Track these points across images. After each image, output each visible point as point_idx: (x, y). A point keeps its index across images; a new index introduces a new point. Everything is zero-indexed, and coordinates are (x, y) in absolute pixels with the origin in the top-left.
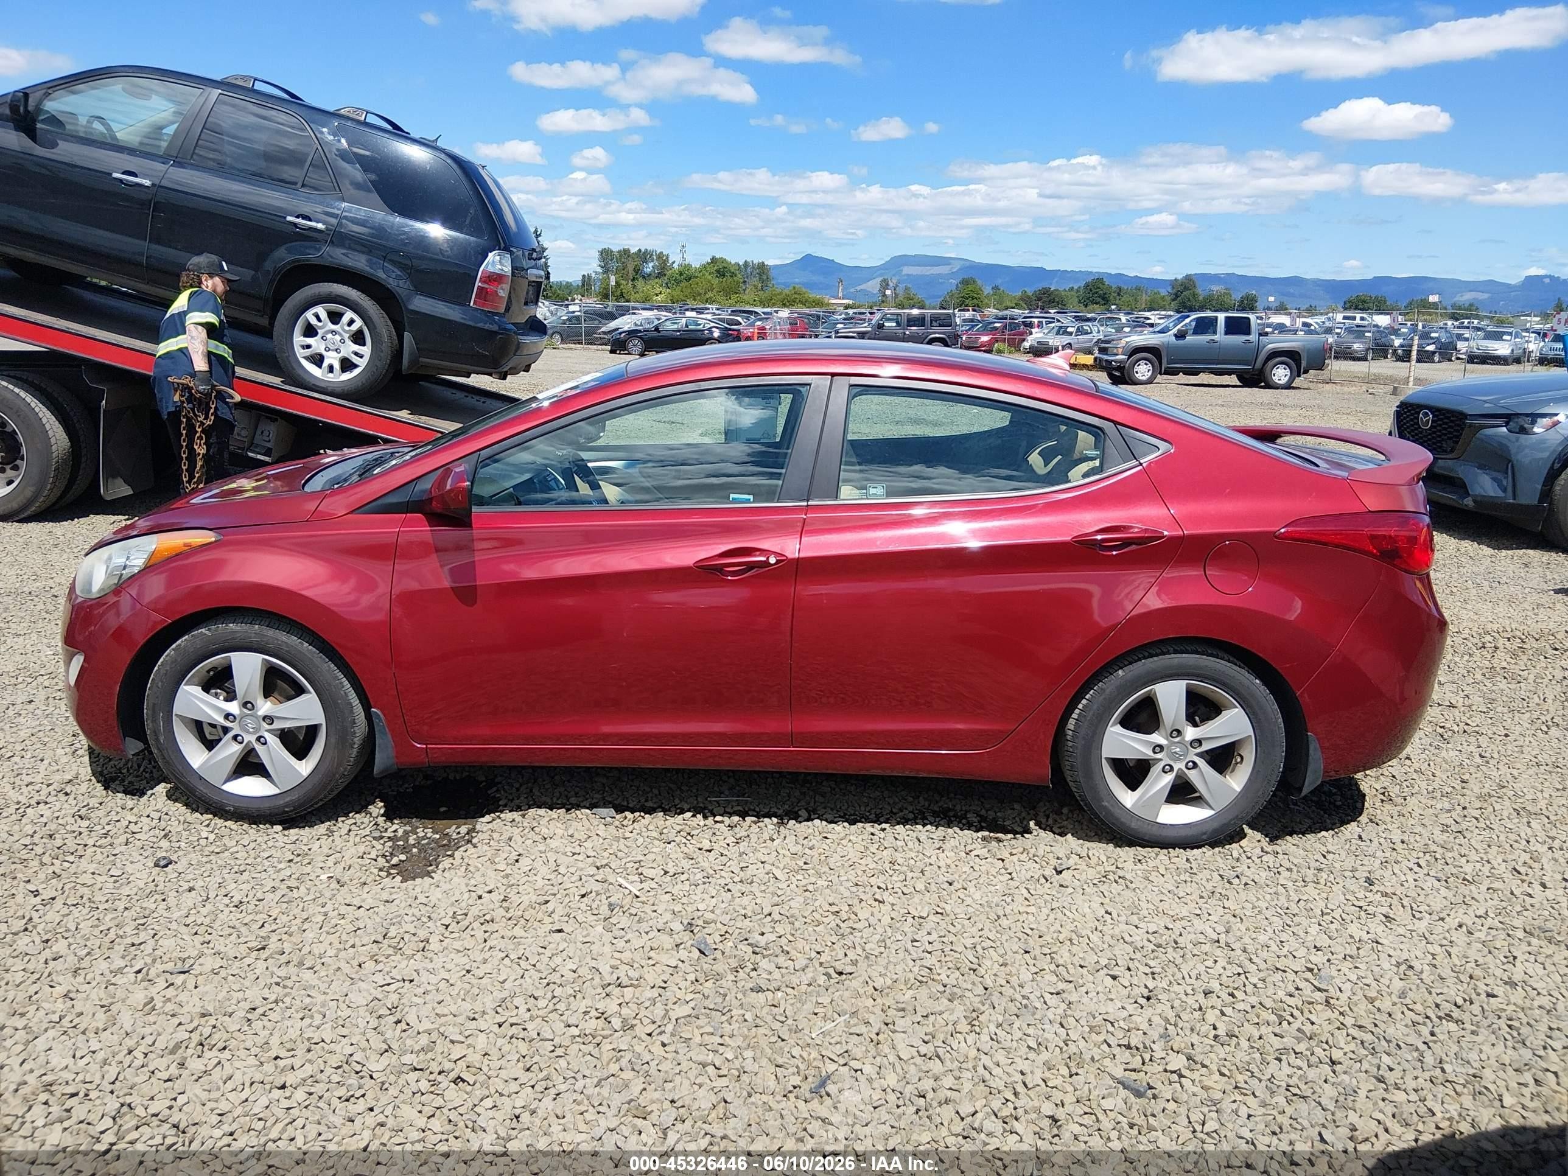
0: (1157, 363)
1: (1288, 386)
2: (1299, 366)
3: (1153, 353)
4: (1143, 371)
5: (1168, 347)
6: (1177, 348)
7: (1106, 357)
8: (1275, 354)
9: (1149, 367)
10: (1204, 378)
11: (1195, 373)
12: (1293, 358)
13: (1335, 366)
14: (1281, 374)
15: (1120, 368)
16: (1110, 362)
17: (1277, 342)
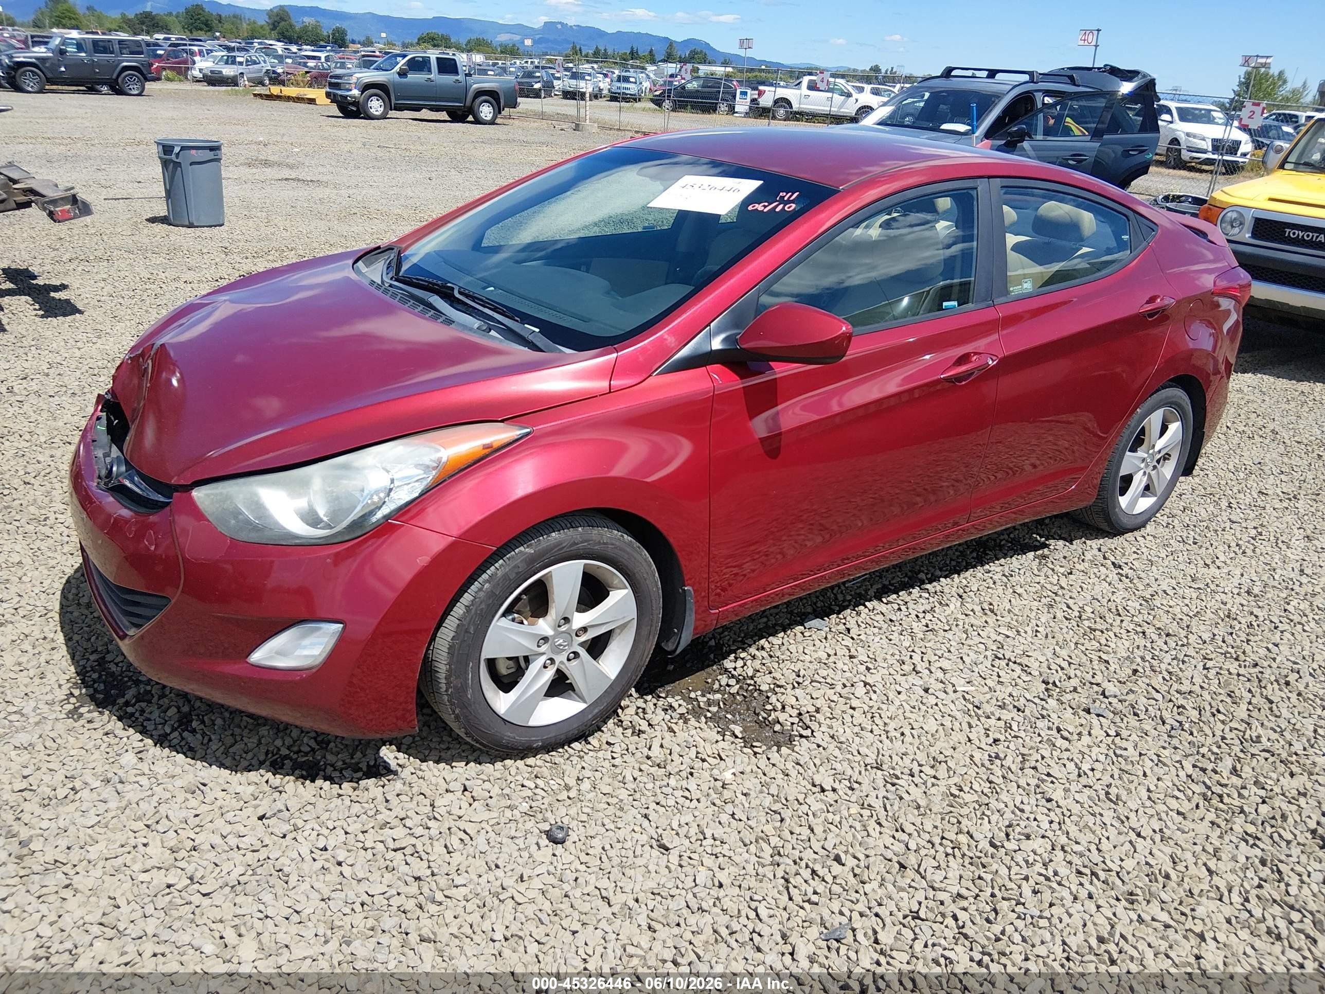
0: (387, 99)
1: (492, 122)
2: (498, 103)
3: (381, 89)
4: (376, 106)
5: (395, 85)
6: (401, 84)
7: (339, 92)
8: (480, 93)
9: (381, 102)
10: (425, 114)
11: (417, 109)
12: (492, 96)
13: (525, 104)
14: (486, 111)
15: (356, 103)
16: (346, 97)
17: (478, 83)
